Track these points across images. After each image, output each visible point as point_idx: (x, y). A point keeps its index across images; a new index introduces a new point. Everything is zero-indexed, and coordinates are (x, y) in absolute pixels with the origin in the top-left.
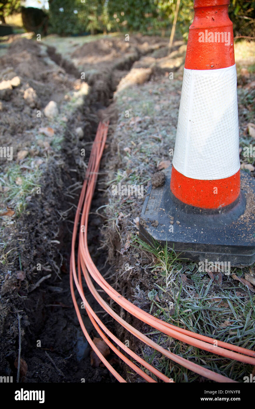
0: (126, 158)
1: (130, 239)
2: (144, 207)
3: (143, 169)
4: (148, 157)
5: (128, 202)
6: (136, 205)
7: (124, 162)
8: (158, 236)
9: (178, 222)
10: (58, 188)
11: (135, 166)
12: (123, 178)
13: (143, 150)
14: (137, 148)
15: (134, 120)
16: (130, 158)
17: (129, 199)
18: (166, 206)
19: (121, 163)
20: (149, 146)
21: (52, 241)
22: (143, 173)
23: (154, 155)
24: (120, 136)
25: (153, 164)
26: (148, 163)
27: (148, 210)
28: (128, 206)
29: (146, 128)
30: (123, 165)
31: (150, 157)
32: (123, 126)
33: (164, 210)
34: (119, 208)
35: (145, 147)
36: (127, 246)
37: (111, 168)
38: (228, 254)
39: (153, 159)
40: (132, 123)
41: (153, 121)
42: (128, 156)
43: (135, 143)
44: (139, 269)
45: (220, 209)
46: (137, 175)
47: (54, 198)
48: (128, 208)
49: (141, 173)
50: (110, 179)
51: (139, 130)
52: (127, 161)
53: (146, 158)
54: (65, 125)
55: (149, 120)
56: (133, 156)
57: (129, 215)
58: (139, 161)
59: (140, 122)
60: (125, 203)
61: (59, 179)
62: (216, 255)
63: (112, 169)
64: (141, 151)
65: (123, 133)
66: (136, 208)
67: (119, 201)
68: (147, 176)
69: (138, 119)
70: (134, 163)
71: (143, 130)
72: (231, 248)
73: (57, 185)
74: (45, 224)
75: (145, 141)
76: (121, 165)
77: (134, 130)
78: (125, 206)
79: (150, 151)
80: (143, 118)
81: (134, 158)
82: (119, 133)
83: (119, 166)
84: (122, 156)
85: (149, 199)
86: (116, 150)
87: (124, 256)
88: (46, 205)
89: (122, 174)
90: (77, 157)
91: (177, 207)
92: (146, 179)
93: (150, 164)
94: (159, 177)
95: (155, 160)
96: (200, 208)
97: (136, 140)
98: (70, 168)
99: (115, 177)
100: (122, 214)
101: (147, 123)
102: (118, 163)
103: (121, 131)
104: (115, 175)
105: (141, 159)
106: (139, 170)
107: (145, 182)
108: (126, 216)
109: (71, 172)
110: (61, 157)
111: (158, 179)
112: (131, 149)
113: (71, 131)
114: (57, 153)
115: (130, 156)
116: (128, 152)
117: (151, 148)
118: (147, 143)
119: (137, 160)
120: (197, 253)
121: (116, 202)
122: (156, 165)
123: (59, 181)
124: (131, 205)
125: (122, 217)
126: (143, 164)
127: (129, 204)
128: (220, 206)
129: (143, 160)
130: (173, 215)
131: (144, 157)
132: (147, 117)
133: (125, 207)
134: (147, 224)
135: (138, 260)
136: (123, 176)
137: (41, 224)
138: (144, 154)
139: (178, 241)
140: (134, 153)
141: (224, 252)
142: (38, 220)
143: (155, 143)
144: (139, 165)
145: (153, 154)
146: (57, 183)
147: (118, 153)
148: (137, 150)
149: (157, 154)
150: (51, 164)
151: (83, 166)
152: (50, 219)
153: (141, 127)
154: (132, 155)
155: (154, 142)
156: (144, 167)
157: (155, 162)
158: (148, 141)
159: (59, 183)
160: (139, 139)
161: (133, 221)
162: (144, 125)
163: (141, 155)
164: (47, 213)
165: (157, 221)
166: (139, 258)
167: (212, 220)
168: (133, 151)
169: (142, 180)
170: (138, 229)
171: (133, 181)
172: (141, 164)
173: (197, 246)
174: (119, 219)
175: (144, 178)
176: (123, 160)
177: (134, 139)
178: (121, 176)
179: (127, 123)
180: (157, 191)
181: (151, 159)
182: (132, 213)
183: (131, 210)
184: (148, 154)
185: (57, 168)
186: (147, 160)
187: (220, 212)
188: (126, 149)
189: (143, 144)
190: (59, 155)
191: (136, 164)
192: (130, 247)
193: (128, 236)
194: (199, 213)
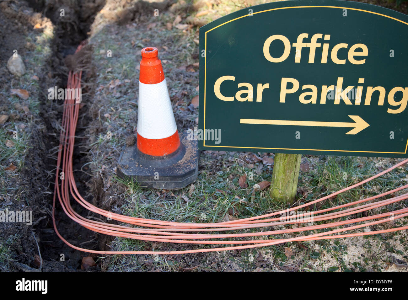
0: (107, 123)
1: (111, 180)
2: (120, 158)
3: (121, 133)
4: (126, 122)
5: (109, 158)
6: (115, 160)
7: (105, 127)
8: (128, 173)
9: (141, 166)
10: (42, 150)
11: (114, 130)
12: (104, 140)
13: (122, 116)
14: (117, 114)
15: (114, 83)
16: (110, 124)
17: (109, 156)
18: (134, 157)
19: (101, 128)
20: (127, 112)
21: (44, 192)
22: (121, 136)
23: (131, 121)
24: (100, 101)
25: (130, 128)
26: (126, 128)
27: (122, 160)
28: (109, 161)
29: (126, 93)
30: (104, 130)
31: (128, 122)
32: (103, 89)
33: (133, 159)
34: (102, 162)
35: (124, 113)
36: (109, 185)
37: (91, 132)
38: (168, 182)
39: (130, 125)
40: (112, 86)
41: (133, 85)
42: (108, 122)
43: (114, 109)
44: (116, 197)
45: (165, 157)
46: (116, 138)
47: (40, 159)
48: (109, 162)
49: (119, 136)
50: (92, 142)
51: (118, 95)
52: (108, 126)
53: (124, 124)
54: (37, 85)
55: (128, 84)
56: (112, 122)
57: (110, 166)
58: (118, 126)
59: (120, 86)
60: (107, 158)
61: (41, 142)
62: (162, 183)
63: (93, 133)
64: (120, 117)
65: (103, 98)
66: (115, 162)
67: (101, 158)
68: (124, 139)
69: (118, 82)
70: (113, 128)
71: (122, 95)
72: (169, 178)
73: (40, 148)
74: (38, 179)
75: (123, 107)
76: (102, 130)
77: (113, 95)
78: (107, 160)
79: (127, 117)
80: (123, 82)
81: (113, 124)
82: (99, 98)
83: (100, 130)
84: (103, 122)
85: (124, 153)
86: (96, 115)
87: (107, 192)
88: (35, 164)
89: (103, 137)
90: (53, 120)
91: (140, 156)
92: (123, 141)
93: (127, 128)
94: (131, 139)
95: (132, 125)
96: (153, 156)
97: (116, 106)
98: (48, 132)
99: (97, 140)
100: (104, 166)
101: (127, 87)
102: (99, 128)
103: (100, 95)
104: (98, 138)
105: (120, 124)
106: (118, 134)
107: (122, 143)
108: (108, 167)
109: (50, 136)
110: (40, 121)
111: (130, 140)
112: (111, 115)
113: (44, 92)
114: (36, 117)
115: (110, 121)
116: (108, 117)
117: (129, 115)
118: (126, 110)
119: (117, 125)
120: (151, 182)
121: (99, 158)
122: (133, 129)
123: (42, 144)
124: (111, 160)
125: (105, 168)
126: (121, 129)
127: (109, 159)
128: (165, 155)
129: (121, 126)
130: (138, 162)
131: (122, 123)
132: (126, 81)
133: (106, 162)
134: (121, 167)
135: (116, 192)
136: (104, 139)
137: (35, 178)
138: (122, 120)
139: (139, 175)
140: (113, 119)
141: (166, 180)
142: (33, 175)
143: (133, 110)
144: (118, 129)
145: (131, 119)
146: (40, 146)
147: (99, 118)
148: (116, 116)
149: (134, 120)
150: (34, 128)
151: (60, 130)
152: (40, 175)
153: (121, 92)
154: (112, 120)
155: (132, 108)
156: (122, 131)
157: (132, 127)
158: (127, 107)
159: (42, 146)
160: (118, 105)
161: (112, 170)
162: (124, 89)
163: (120, 121)
164: (38, 170)
165: (127, 165)
166: (116, 191)
167: (160, 163)
168: (113, 117)
169: (120, 142)
170: (116, 173)
171: (113, 143)
172: (120, 128)
173: (150, 178)
174: (102, 170)
175: (122, 140)
176: (104, 125)
177: (113, 105)
178: (102, 139)
179: (106, 86)
180: (130, 148)
181: (129, 124)
182: (112, 165)
183: (111, 163)
184: (126, 120)
185: (39, 132)
186: (125, 125)
187: (165, 158)
188: (106, 115)
189: (122, 110)
190: (38, 120)
191: (115, 129)
192: (110, 186)
193: (109, 179)
194: (152, 159)
